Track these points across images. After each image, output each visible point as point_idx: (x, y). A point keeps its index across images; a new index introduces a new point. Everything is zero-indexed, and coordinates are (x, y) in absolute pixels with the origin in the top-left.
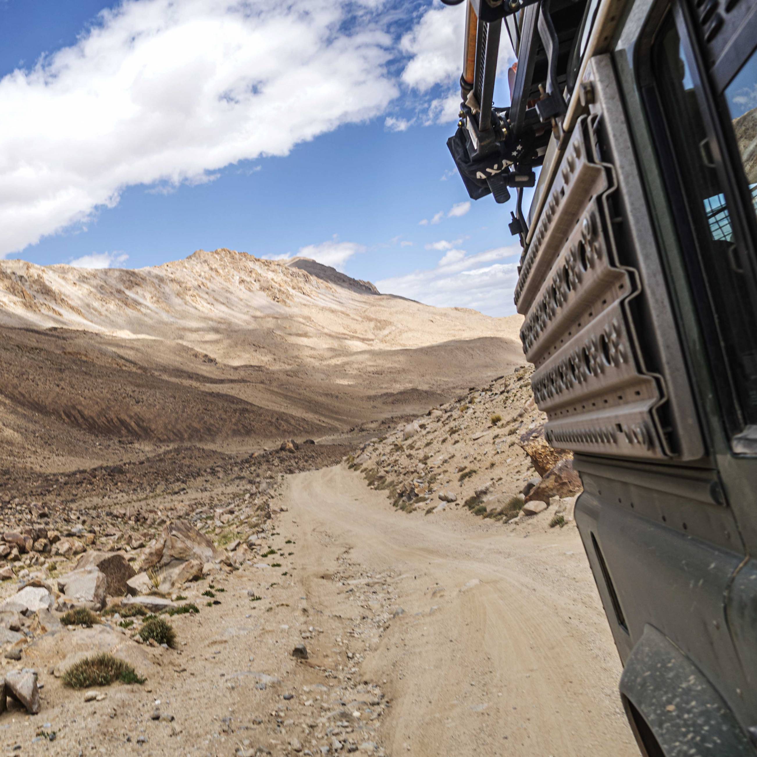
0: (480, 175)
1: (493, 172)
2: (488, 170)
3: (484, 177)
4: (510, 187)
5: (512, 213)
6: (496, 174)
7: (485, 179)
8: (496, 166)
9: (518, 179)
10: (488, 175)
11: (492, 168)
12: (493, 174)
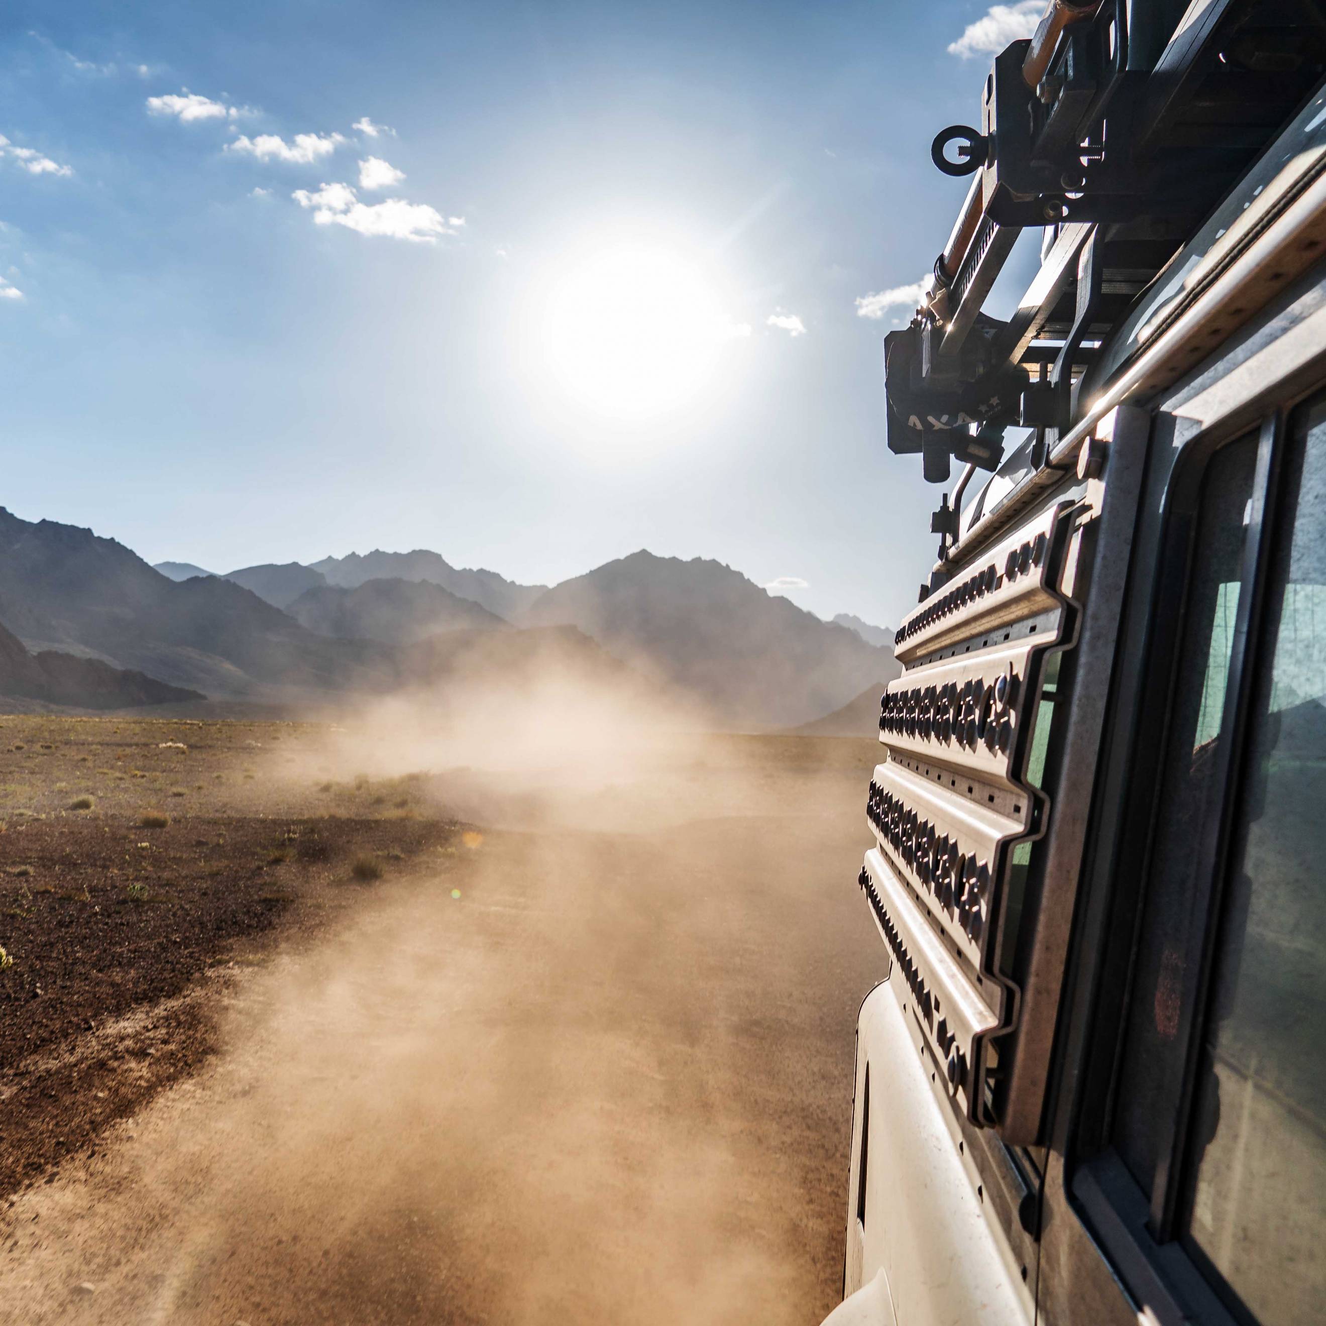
0: (914, 420)
1: (938, 425)
2: (931, 419)
3: (919, 426)
4: (957, 458)
5: (945, 497)
6: (941, 430)
7: (920, 431)
8: (945, 418)
9: (973, 450)
10: (928, 426)
11: (939, 419)
12: (936, 428)
